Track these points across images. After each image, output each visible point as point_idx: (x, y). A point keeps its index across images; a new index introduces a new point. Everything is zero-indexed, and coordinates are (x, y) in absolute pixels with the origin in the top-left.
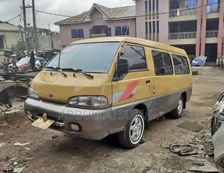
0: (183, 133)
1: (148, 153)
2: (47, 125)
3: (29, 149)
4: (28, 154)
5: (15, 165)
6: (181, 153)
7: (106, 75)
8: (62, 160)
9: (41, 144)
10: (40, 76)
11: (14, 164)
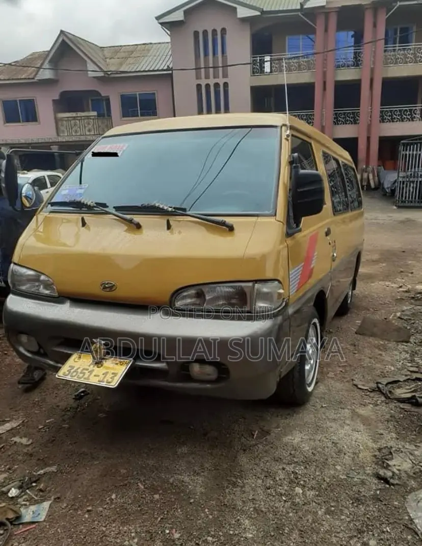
0: (378, 347)
1: (344, 409)
2: (115, 374)
3: (24, 441)
4: (31, 455)
5: (13, 497)
6: (416, 399)
7: (272, 219)
8: (151, 462)
9: (52, 420)
10: (36, 230)
11: (10, 495)
